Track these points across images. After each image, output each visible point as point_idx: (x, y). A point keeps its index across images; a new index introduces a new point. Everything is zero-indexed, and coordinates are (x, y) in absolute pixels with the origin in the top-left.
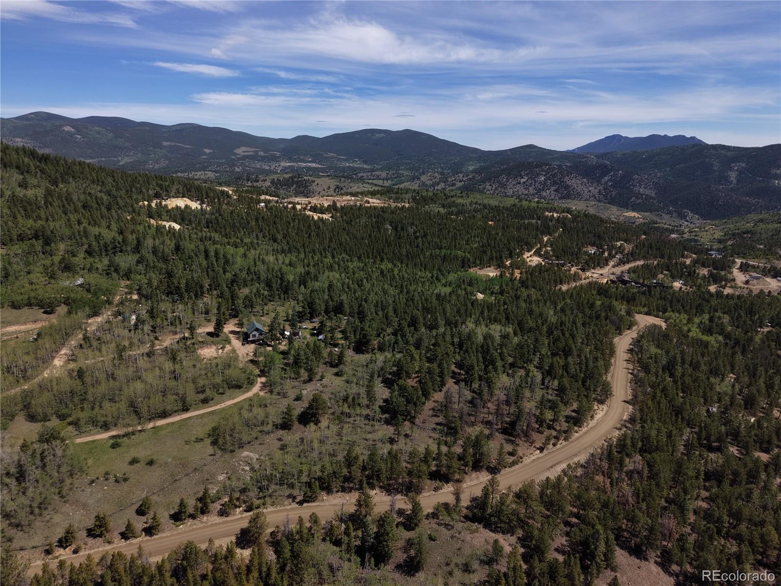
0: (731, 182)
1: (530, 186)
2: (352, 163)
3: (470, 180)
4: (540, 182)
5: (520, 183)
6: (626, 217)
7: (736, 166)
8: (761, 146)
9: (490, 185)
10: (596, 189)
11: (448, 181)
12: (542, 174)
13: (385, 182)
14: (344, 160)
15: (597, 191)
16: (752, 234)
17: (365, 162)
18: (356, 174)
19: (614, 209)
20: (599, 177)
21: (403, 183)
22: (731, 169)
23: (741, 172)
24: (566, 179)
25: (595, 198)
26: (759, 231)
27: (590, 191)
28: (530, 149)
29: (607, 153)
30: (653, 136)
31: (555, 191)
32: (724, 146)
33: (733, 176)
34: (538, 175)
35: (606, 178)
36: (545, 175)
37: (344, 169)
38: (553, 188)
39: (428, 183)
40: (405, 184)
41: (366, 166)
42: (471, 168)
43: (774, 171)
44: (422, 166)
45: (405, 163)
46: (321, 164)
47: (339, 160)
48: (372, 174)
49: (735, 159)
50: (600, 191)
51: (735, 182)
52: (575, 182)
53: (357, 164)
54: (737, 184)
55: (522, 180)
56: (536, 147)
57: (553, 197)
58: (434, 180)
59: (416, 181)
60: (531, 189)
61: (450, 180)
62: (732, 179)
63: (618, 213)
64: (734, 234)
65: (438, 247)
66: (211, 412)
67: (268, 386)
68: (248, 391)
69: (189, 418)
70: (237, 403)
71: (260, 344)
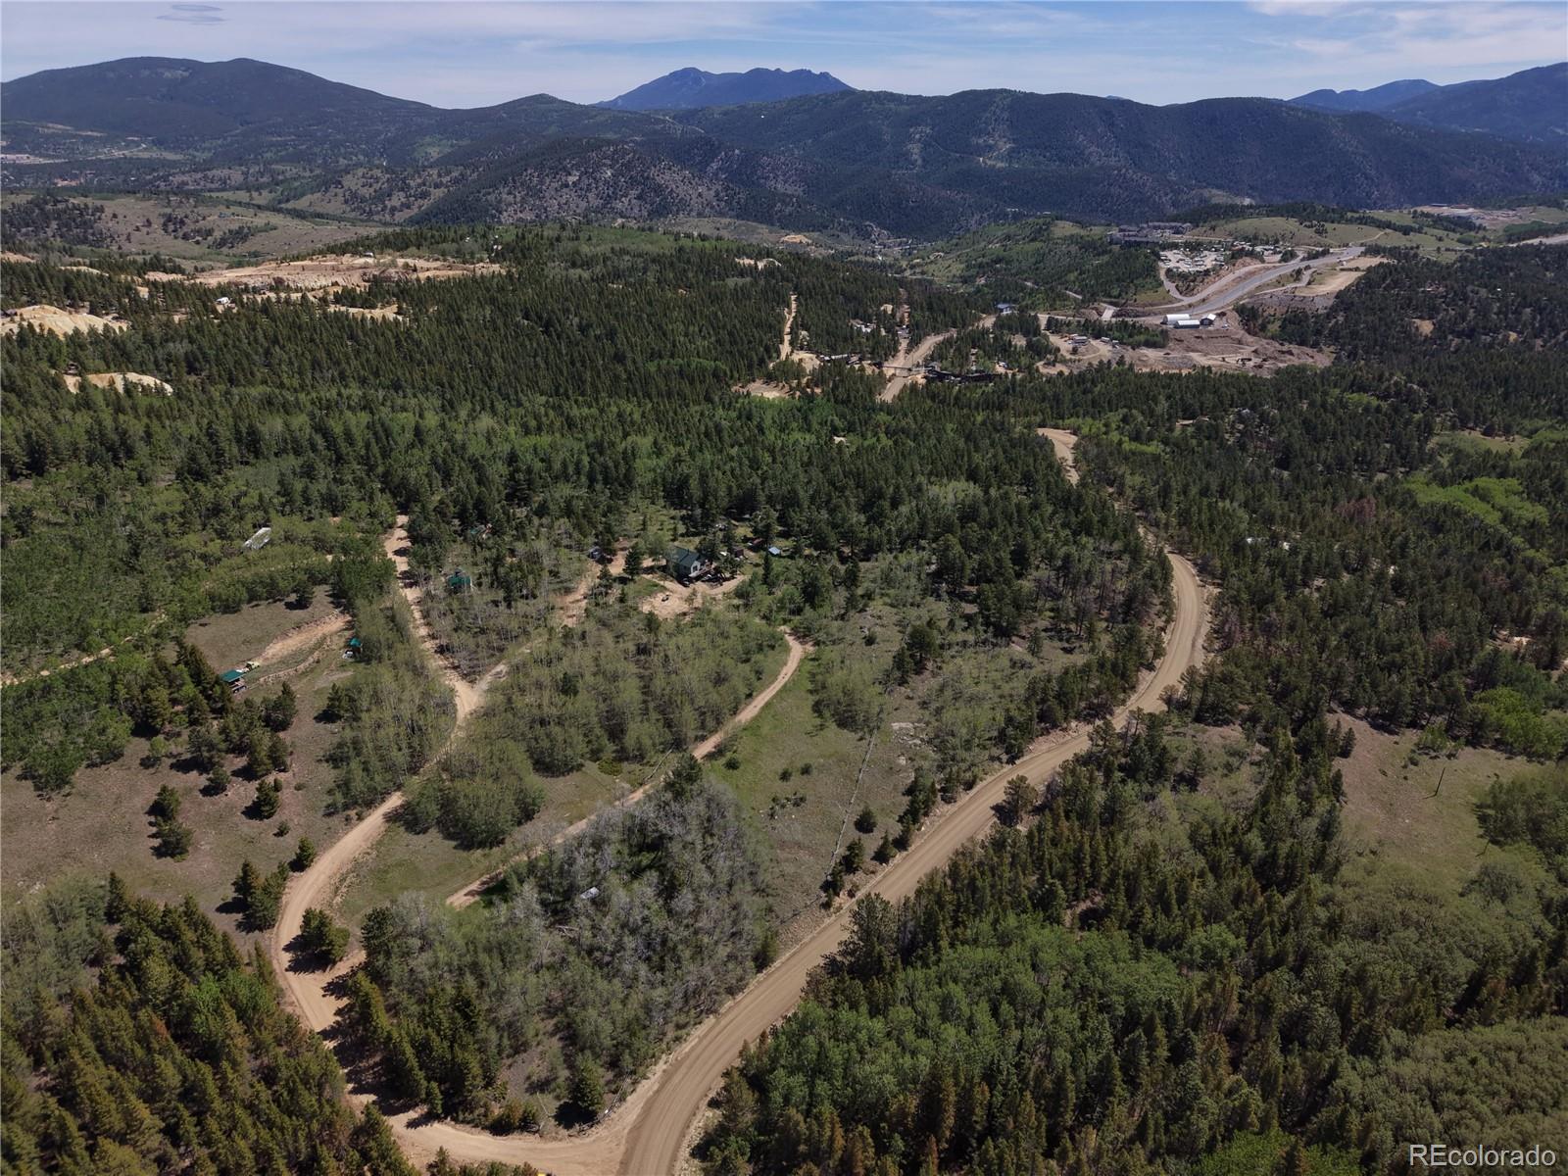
0: (914, 163)
1: (589, 190)
2: (127, 147)
3: (456, 181)
4: (606, 182)
5: (567, 186)
6: (788, 244)
7: (918, 132)
8: (948, 94)
9: (509, 193)
10: (709, 189)
11: (409, 187)
12: (604, 165)
13: (255, 194)
14: (104, 142)
15: (712, 193)
16: (1007, 263)
17: (159, 143)
18: (165, 179)
19: (763, 229)
20: (700, 162)
21: (303, 195)
22: (910, 139)
23: (926, 145)
24: (653, 171)
25: (712, 207)
26: (1015, 257)
27: (700, 195)
28: (540, 104)
29: (696, 111)
30: (757, 70)
31: (639, 197)
32: (891, 94)
33: (915, 150)
34: (598, 166)
35: (714, 166)
36: (611, 167)
37: (116, 165)
38: (634, 193)
39: (366, 192)
40: (308, 198)
41: (170, 156)
42: (434, 152)
43: (974, 140)
44: (316, 150)
45: (272, 144)
46: (41, 155)
47: (87, 140)
48: (205, 177)
49: (914, 120)
50: (717, 194)
51: (920, 162)
52: (671, 178)
53: (143, 152)
54: (924, 167)
55: (571, 179)
56: (553, 100)
57: (636, 211)
58: (377, 186)
59: (333, 190)
60: (591, 196)
61: (412, 183)
62: (915, 157)
63: (773, 237)
64: (981, 266)
65: (654, 355)
66: (785, 689)
67: (805, 636)
68: (787, 649)
69: (768, 705)
70: (799, 669)
71: (709, 580)
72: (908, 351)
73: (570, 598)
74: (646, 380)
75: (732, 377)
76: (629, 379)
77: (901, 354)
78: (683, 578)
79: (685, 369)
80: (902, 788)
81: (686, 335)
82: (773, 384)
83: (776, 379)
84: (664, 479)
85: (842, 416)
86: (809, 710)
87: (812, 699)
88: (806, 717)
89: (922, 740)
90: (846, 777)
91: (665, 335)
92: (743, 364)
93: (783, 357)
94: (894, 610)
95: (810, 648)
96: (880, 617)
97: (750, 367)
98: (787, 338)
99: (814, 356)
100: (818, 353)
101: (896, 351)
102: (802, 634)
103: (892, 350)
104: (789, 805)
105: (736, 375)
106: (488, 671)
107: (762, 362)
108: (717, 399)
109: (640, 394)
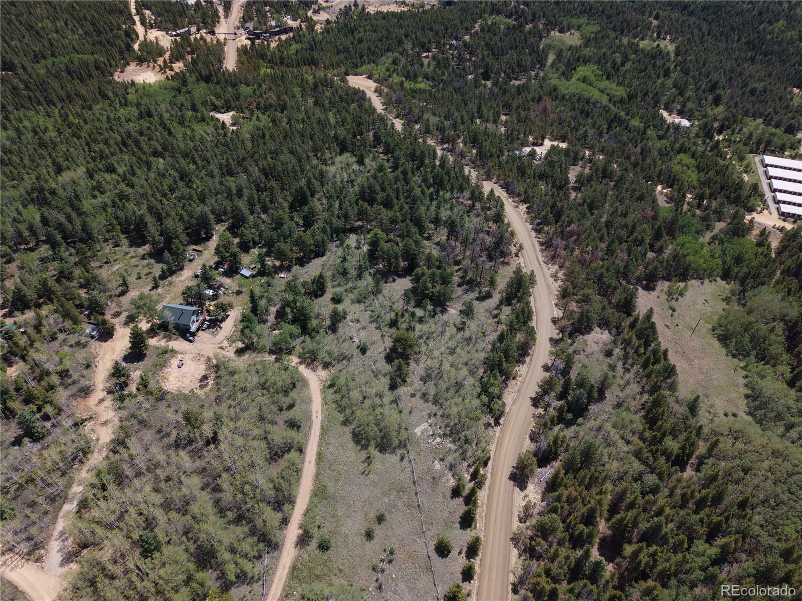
65: (37, 58)
66: (324, 431)
67: (313, 360)
68: (305, 383)
69: (320, 456)
70: (325, 403)
71: (209, 327)
72: (226, 17)
73: (93, 400)
74: (42, 86)
75: (111, 65)
76: (27, 87)
77: (222, 19)
78: (185, 333)
79: (71, 66)
80: (448, 494)
81: (57, 31)
82: (145, 65)
83: (145, 60)
84: (117, 218)
85: (218, 96)
86: (351, 444)
87: (348, 430)
88: (351, 454)
89: (440, 436)
90: (409, 506)
91: (38, 33)
92: (115, 51)
93: (141, 37)
94: (362, 306)
95: (323, 374)
96: (358, 321)
97: (121, 52)
98: (137, 18)
99: (164, 33)
100: (166, 30)
101: (219, 17)
102: (310, 359)
103: (215, 19)
104: (385, 566)
105: (113, 63)
106: (50, 537)
107: (129, 48)
108: (110, 94)
109: (44, 103)
